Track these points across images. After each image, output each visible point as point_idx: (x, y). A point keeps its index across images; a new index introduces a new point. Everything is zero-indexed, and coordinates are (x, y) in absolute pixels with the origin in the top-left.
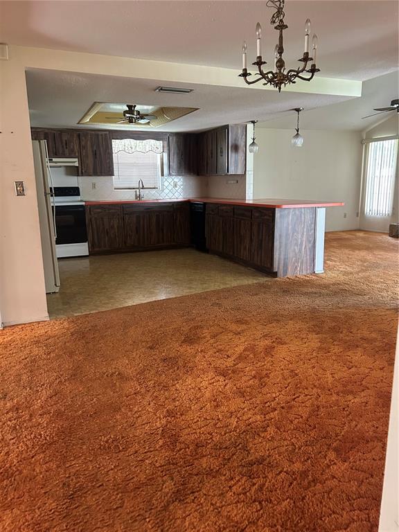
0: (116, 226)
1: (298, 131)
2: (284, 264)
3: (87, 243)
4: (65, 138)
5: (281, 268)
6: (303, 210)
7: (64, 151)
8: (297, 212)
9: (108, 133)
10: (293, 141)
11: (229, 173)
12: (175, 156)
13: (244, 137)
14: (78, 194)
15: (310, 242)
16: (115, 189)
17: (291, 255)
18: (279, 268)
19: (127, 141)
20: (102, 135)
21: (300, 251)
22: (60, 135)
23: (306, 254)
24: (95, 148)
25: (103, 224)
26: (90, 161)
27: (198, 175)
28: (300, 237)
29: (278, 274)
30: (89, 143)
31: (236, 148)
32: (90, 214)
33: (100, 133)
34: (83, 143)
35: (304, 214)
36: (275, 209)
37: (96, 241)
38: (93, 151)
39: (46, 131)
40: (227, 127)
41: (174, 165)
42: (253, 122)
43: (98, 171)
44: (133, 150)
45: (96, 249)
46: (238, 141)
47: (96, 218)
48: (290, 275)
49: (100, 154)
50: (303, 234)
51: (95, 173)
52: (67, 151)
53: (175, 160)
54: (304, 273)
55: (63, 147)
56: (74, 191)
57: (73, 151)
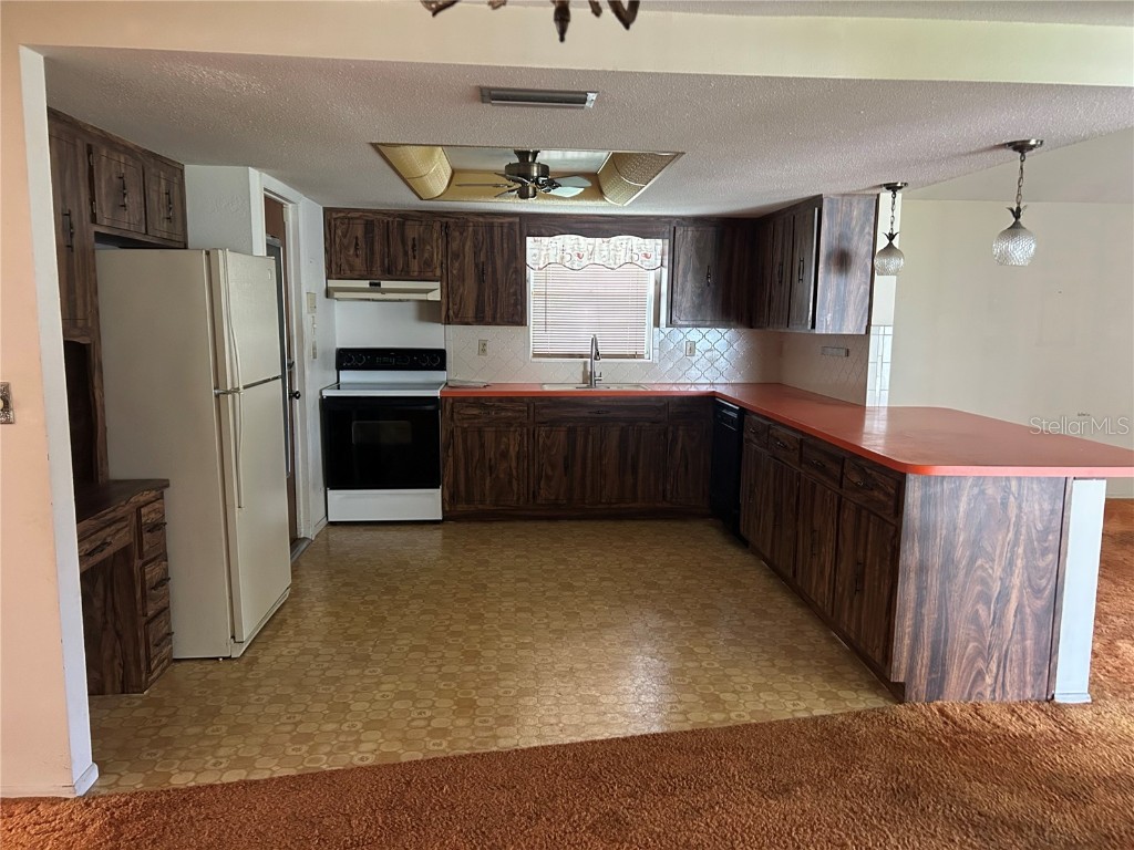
0: (513, 452)
1: (1017, 214)
2: (933, 659)
3: (438, 492)
4: (413, 231)
5: (922, 671)
6: (1014, 483)
7: (407, 264)
8: (990, 491)
9: (517, 220)
10: (1000, 247)
11: (817, 331)
12: (690, 276)
13: (869, 229)
14: (442, 367)
15: (1038, 592)
16: (535, 355)
17: (961, 631)
18: (911, 670)
19: (569, 240)
20: (502, 225)
21: (998, 620)
22: (402, 225)
23: (1023, 633)
24: (482, 258)
25: (482, 446)
26: (469, 288)
27: (752, 327)
28: (998, 572)
29: (911, 693)
30: (469, 244)
31: (843, 260)
32: (452, 418)
33: (497, 221)
34: (455, 245)
35: (1019, 498)
36: (904, 476)
37: (462, 487)
38: (477, 265)
39: (371, 217)
40: (816, 202)
41: (685, 300)
42: (893, 188)
43: (488, 311)
44: (585, 261)
45: (461, 507)
46: (849, 240)
47: (464, 431)
48: (953, 700)
49: (494, 272)
50: (1011, 563)
51: (480, 319)
52: (415, 266)
53: (689, 286)
54: (1012, 696)
55: (406, 253)
56: (433, 359)
57: (428, 263)
